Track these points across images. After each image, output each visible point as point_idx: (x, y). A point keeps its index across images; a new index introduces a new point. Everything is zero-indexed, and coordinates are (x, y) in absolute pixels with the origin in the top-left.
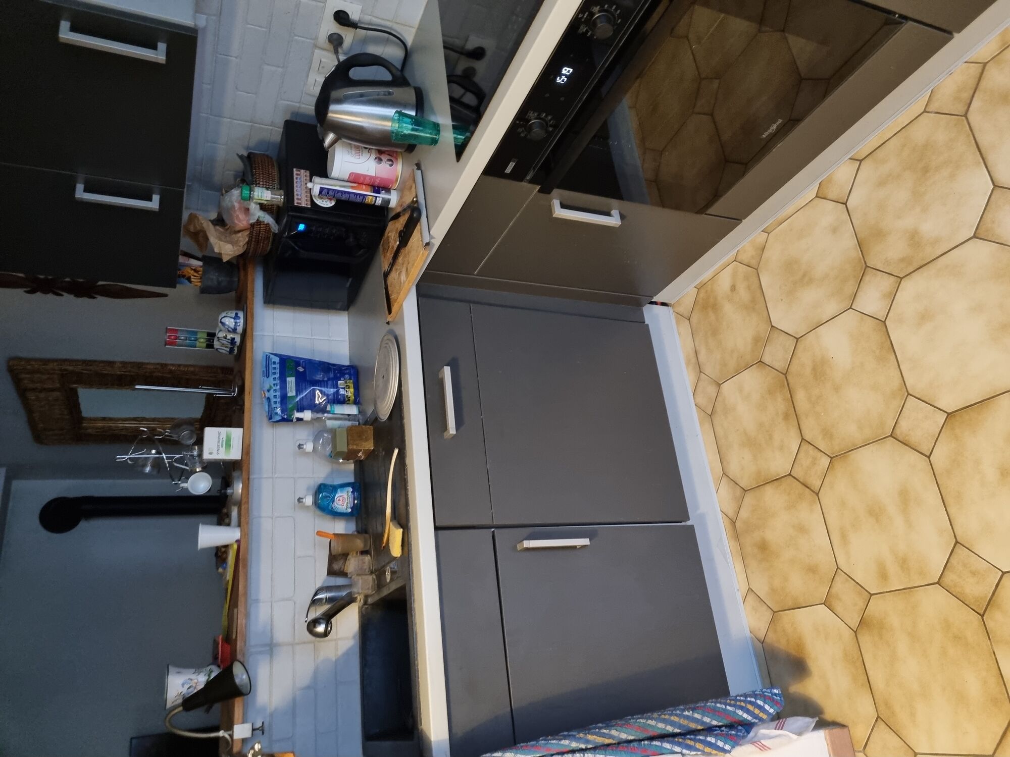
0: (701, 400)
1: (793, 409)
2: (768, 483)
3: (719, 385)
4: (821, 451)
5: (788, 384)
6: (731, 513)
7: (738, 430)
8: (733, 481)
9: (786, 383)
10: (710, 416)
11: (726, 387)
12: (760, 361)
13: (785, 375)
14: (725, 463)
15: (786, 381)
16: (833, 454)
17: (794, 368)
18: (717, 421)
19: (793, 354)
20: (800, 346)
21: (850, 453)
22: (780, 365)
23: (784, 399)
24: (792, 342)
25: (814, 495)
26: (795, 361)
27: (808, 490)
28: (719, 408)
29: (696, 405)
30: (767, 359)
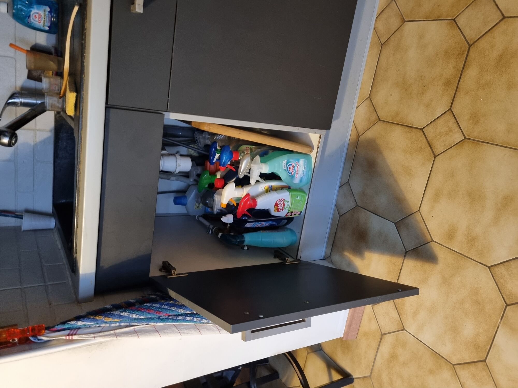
0: (381, 27)
1: (458, 80)
2: (400, 125)
3: (404, 21)
4: (460, 128)
5: (467, 55)
6: (360, 129)
7: (399, 70)
8: (374, 106)
9: (466, 54)
10: (382, 45)
11: (409, 26)
12: (454, 20)
13: (470, 46)
14: (374, 90)
15: (467, 52)
16: (469, 136)
17: (482, 44)
18: (385, 53)
19: (489, 30)
20: (503, 26)
21: (485, 144)
22: (471, 34)
23: (454, 67)
24: (497, 17)
25: (433, 156)
26: (488, 38)
27: (430, 149)
28: (392, 42)
29: (374, 28)
30: (461, 22)
